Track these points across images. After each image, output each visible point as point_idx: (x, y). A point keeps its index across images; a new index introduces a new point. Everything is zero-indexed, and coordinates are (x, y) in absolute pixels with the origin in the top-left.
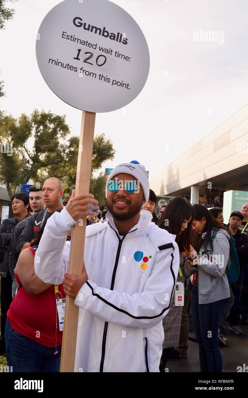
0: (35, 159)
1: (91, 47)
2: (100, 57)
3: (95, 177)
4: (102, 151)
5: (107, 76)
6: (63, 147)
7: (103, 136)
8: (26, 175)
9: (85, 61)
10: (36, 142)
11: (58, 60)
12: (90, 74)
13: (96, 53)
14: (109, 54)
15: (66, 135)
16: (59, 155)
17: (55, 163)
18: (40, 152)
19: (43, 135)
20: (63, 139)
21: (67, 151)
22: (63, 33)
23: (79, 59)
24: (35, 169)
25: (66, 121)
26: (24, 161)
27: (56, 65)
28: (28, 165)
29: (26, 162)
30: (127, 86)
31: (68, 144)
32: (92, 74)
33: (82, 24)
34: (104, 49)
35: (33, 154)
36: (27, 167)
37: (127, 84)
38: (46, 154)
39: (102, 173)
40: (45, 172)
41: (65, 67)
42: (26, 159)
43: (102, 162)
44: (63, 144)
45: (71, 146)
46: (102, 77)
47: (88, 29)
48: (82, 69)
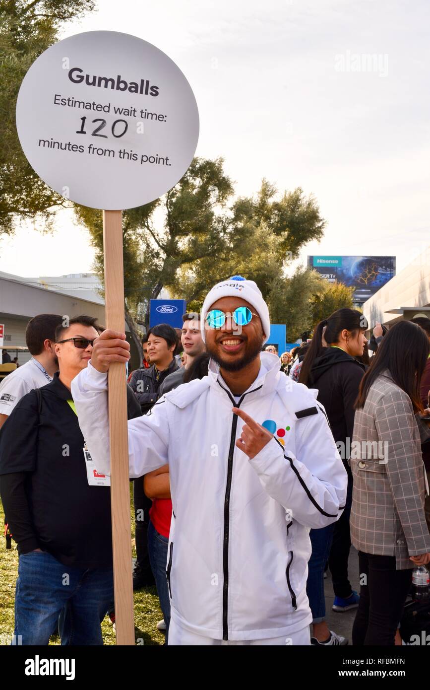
0: (170, 249)
1: (101, 110)
2: (117, 124)
3: (287, 275)
4: (298, 223)
5: (131, 151)
6: (222, 221)
7: (298, 193)
8: (155, 281)
9: (94, 134)
10: (169, 215)
11: (52, 139)
12: (104, 152)
13: (110, 118)
14: (131, 115)
15: (226, 199)
16: (215, 237)
17: (208, 255)
18: (179, 235)
19: (182, 202)
20: (221, 207)
21: (230, 228)
22: (55, 97)
23: (85, 133)
24: (171, 268)
25: (224, 171)
26: (150, 254)
27: (51, 147)
28: (158, 260)
29: (153, 256)
30: (165, 161)
31: (231, 215)
32: (107, 152)
33: (84, 77)
34: (123, 109)
35: (166, 240)
36: (156, 265)
37: (165, 158)
38: (190, 237)
39: (302, 266)
40: (190, 271)
41: (65, 149)
42: (153, 250)
43: (300, 245)
44: (222, 216)
45: (237, 218)
46: (124, 154)
47: (94, 84)
48: (91, 146)
